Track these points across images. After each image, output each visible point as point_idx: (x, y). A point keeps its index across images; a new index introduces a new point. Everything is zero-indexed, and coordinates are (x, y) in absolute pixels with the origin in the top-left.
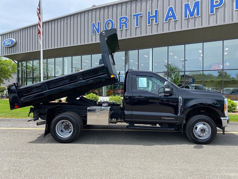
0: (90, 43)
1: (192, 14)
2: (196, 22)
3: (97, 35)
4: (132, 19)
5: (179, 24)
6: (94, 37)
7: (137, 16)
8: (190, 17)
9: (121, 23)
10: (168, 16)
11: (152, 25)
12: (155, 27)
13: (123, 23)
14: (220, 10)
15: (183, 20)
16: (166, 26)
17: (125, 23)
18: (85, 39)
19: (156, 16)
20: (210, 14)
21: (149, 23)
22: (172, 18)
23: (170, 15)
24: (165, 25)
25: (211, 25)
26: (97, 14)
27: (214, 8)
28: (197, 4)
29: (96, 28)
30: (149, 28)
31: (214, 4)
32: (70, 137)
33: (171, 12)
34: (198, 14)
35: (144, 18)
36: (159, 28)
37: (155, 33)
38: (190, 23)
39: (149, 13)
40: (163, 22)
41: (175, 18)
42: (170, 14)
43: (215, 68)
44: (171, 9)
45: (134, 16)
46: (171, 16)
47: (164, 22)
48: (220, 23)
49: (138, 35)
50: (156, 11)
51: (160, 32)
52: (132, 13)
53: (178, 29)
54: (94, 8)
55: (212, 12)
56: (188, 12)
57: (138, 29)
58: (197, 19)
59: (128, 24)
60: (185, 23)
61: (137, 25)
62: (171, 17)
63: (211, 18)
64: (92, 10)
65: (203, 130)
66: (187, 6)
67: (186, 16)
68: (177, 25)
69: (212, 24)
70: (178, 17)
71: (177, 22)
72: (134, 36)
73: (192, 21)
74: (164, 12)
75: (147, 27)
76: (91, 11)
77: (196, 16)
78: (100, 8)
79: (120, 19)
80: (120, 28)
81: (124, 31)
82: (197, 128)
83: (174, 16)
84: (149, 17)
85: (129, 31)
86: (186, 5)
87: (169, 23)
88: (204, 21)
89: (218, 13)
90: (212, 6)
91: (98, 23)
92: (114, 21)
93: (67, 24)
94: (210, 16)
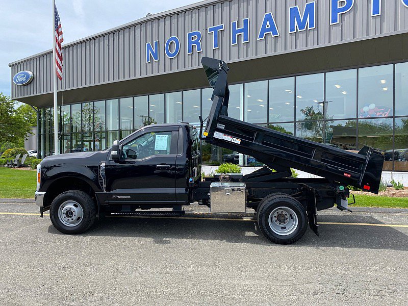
0: (144, 75)
1: (302, 25)
2: (310, 38)
3: (154, 63)
4: (208, 35)
5: (281, 41)
6: (149, 67)
7: (215, 29)
8: (299, 31)
9: (190, 43)
10: (264, 30)
11: (238, 45)
12: (243, 48)
13: (195, 42)
14: (347, 16)
15: (288, 36)
16: (261, 45)
17: (197, 42)
18: (137, 71)
19: (245, 30)
20: (331, 24)
21: (234, 42)
22: (271, 32)
23: (267, 27)
24: (259, 44)
25: (333, 43)
26: (154, 28)
27: (338, 14)
28: (310, 8)
29: (152, 52)
30: (234, 50)
31: (338, 8)
33: (268, 22)
34: (312, 25)
35: (226, 34)
36: (250, 50)
37: (243, 58)
38: (299, 42)
39: (234, 24)
40: (256, 39)
41: (275, 33)
42: (268, 26)
44: (268, 18)
45: (211, 30)
46: (269, 28)
47: (258, 39)
48: (348, 39)
50: (246, 21)
51: (252, 56)
52: (208, 26)
53: (280, 51)
54: (148, 18)
55: (334, 20)
56: (296, 22)
57: (217, 51)
58: (311, 33)
59: (202, 44)
60: (291, 39)
61: (216, 45)
62: (268, 30)
63: (334, 30)
64: (146, 22)
66: (294, 12)
67: (292, 29)
68: (278, 44)
69: (335, 41)
70: (280, 31)
71: (279, 40)
73: (302, 37)
74: (258, 23)
75: (232, 48)
76: (145, 24)
77: (309, 29)
78: (158, 19)
79: (190, 35)
80: (190, 51)
81: (196, 56)
83: (273, 29)
84: (235, 32)
85: (203, 56)
86: (294, 10)
87: (266, 40)
88: (321, 37)
89: (345, 23)
90: (335, 10)
91: (156, 43)
92: (180, 39)
93: (108, 45)
94: (332, 27)
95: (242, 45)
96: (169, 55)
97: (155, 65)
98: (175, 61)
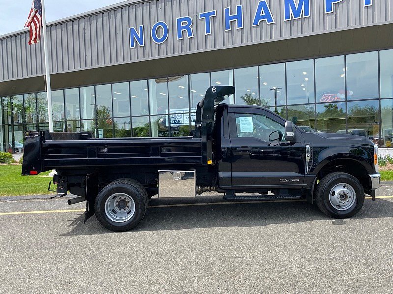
0: (127, 61)
1: (297, 13)
2: (305, 25)
3: (139, 48)
4: (199, 21)
5: (275, 29)
6: (134, 52)
7: (207, 15)
8: (294, 18)
9: (180, 28)
10: (258, 17)
11: (232, 31)
12: (237, 34)
13: (184, 28)
14: (340, 6)
15: (283, 22)
16: (256, 32)
17: (187, 28)
18: (119, 55)
19: (239, 17)
20: (325, 13)
21: (228, 28)
22: (266, 19)
23: (261, 15)
24: (254, 31)
25: (328, 31)
26: (138, 13)
27: (332, 3)
29: (137, 37)
30: (228, 36)
32: (131, 220)
33: (263, 10)
34: (307, 13)
35: (219, 20)
36: (244, 35)
37: (238, 44)
38: (294, 28)
39: (227, 10)
40: (251, 25)
41: (270, 20)
42: (263, 13)
43: (327, 99)
44: (263, 5)
45: (201, 16)
46: (264, 16)
47: (253, 26)
48: (341, 27)
49: (211, 48)
50: (239, 8)
51: (247, 43)
52: (198, 12)
53: (276, 37)
54: (130, 2)
55: (329, 9)
56: (291, 10)
57: (209, 37)
58: (306, 21)
59: (193, 29)
60: (286, 27)
61: (208, 31)
62: (263, 17)
63: (327, 19)
64: (128, 6)
65: (344, 196)
67: (287, 17)
68: (273, 31)
69: (330, 29)
70: (274, 17)
71: (274, 26)
72: (202, 49)
73: (297, 24)
74: (252, 10)
75: (225, 34)
76: (127, 8)
77: (304, 17)
78: (143, 3)
79: (179, 21)
80: (179, 37)
81: (186, 41)
82: (334, 192)
83: (268, 16)
84: (228, 18)
85: (194, 42)
87: (261, 27)
88: (316, 25)
89: (339, 12)
91: (141, 28)
92: (168, 25)
93: (84, 29)
94: (326, 16)
95: (235, 31)
96: (156, 40)
97: (141, 51)
98: (163, 47)
